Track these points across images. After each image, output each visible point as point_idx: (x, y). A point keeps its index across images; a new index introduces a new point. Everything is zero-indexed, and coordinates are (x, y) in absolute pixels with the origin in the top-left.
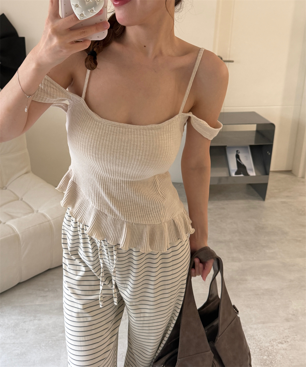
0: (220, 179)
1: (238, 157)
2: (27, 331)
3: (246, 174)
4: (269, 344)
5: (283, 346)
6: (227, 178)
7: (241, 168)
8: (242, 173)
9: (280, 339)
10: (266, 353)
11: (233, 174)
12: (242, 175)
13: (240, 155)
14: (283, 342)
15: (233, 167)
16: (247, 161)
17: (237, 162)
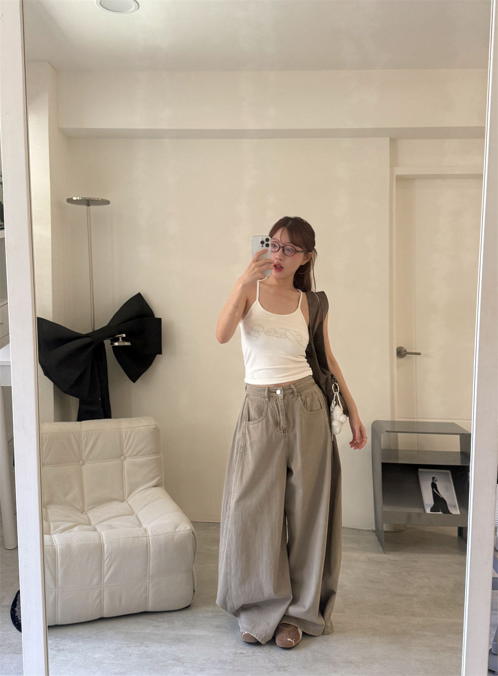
0: (409, 516)
1: (434, 486)
2: (130, 655)
3: (446, 511)
6: (419, 514)
7: (440, 504)
8: (440, 510)
11: (428, 511)
12: (441, 513)
13: (436, 483)
15: (428, 500)
16: (448, 493)
17: (434, 493)
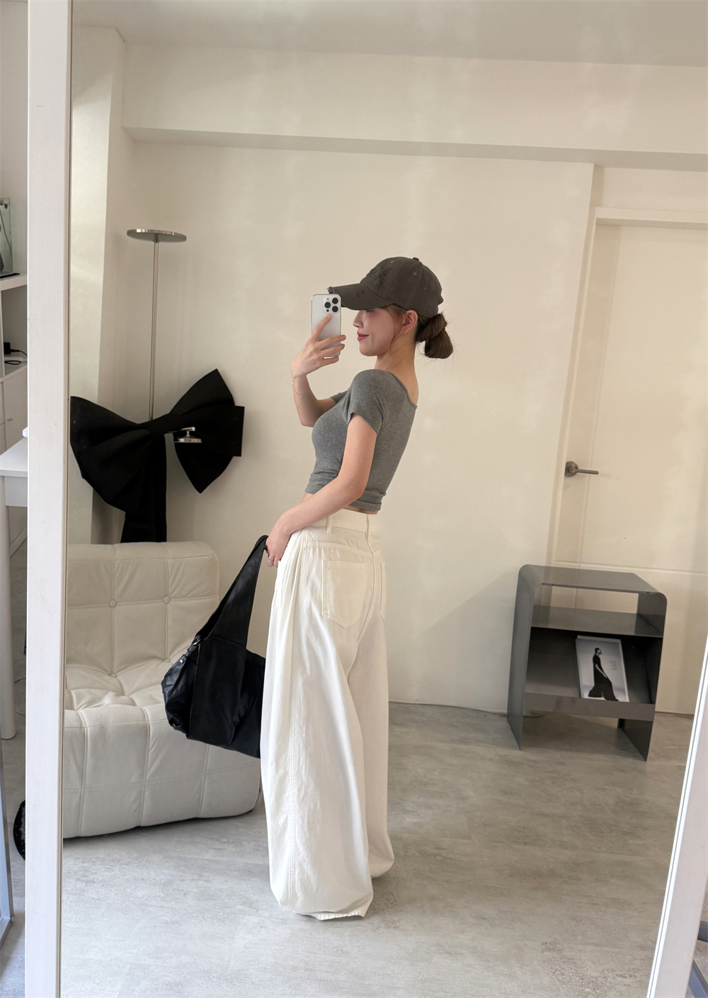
1: (597, 660)
3: (611, 697)
4: (599, 974)
5: (624, 980)
7: (603, 685)
8: (602, 694)
9: (622, 971)
10: (591, 985)
14: (628, 976)
17: (596, 671)
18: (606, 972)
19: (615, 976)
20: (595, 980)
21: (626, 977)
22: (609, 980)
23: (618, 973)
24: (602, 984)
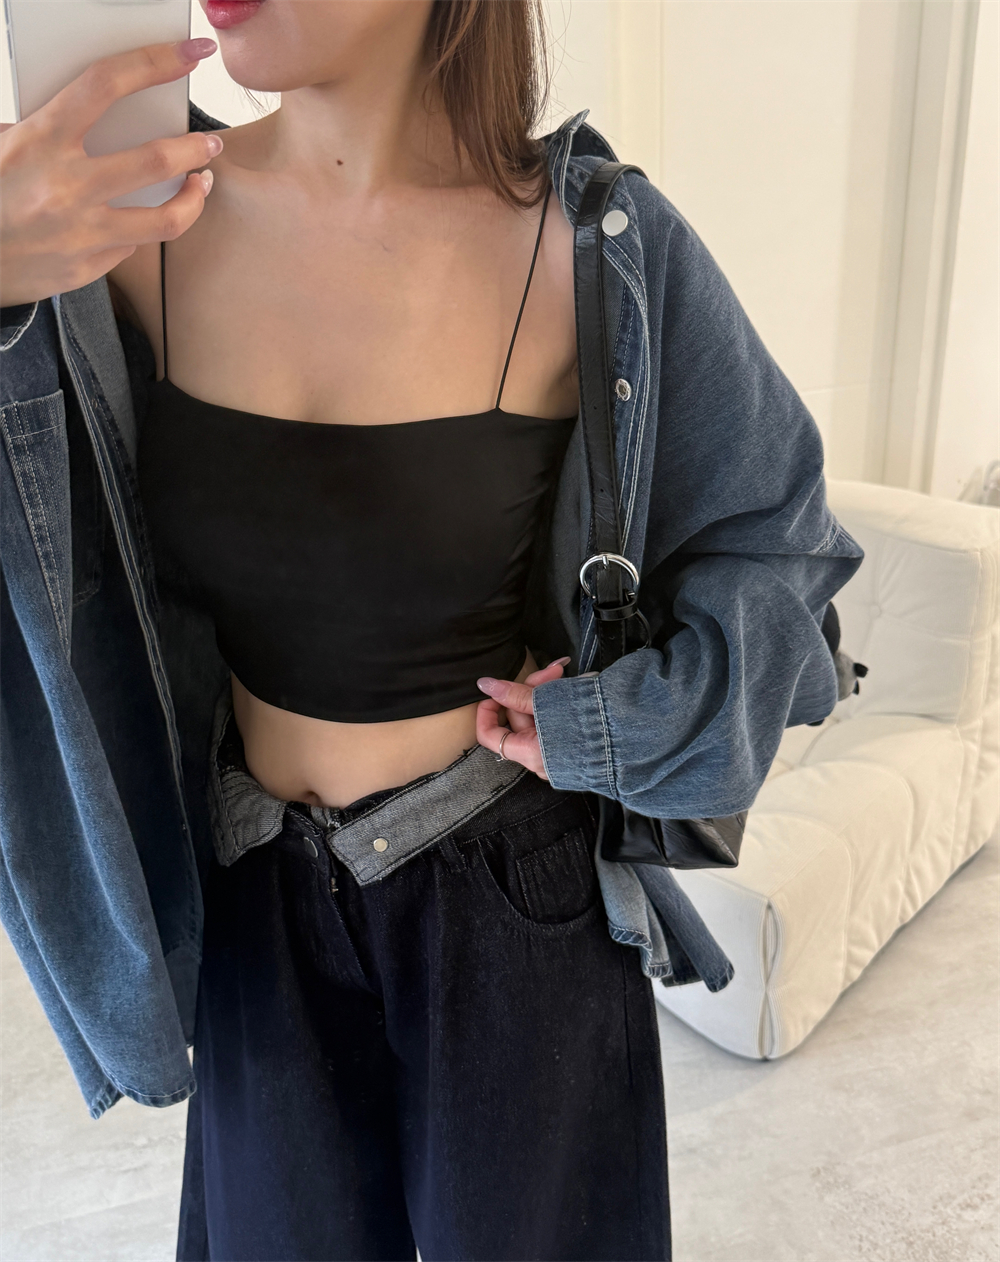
4: (932, 1219)
5: (976, 1215)
9: (962, 1192)
18: (941, 1207)
19: (958, 1211)
20: (932, 1238)
21: (975, 1207)
22: (954, 1227)
23: (960, 1199)
24: (947, 1242)
